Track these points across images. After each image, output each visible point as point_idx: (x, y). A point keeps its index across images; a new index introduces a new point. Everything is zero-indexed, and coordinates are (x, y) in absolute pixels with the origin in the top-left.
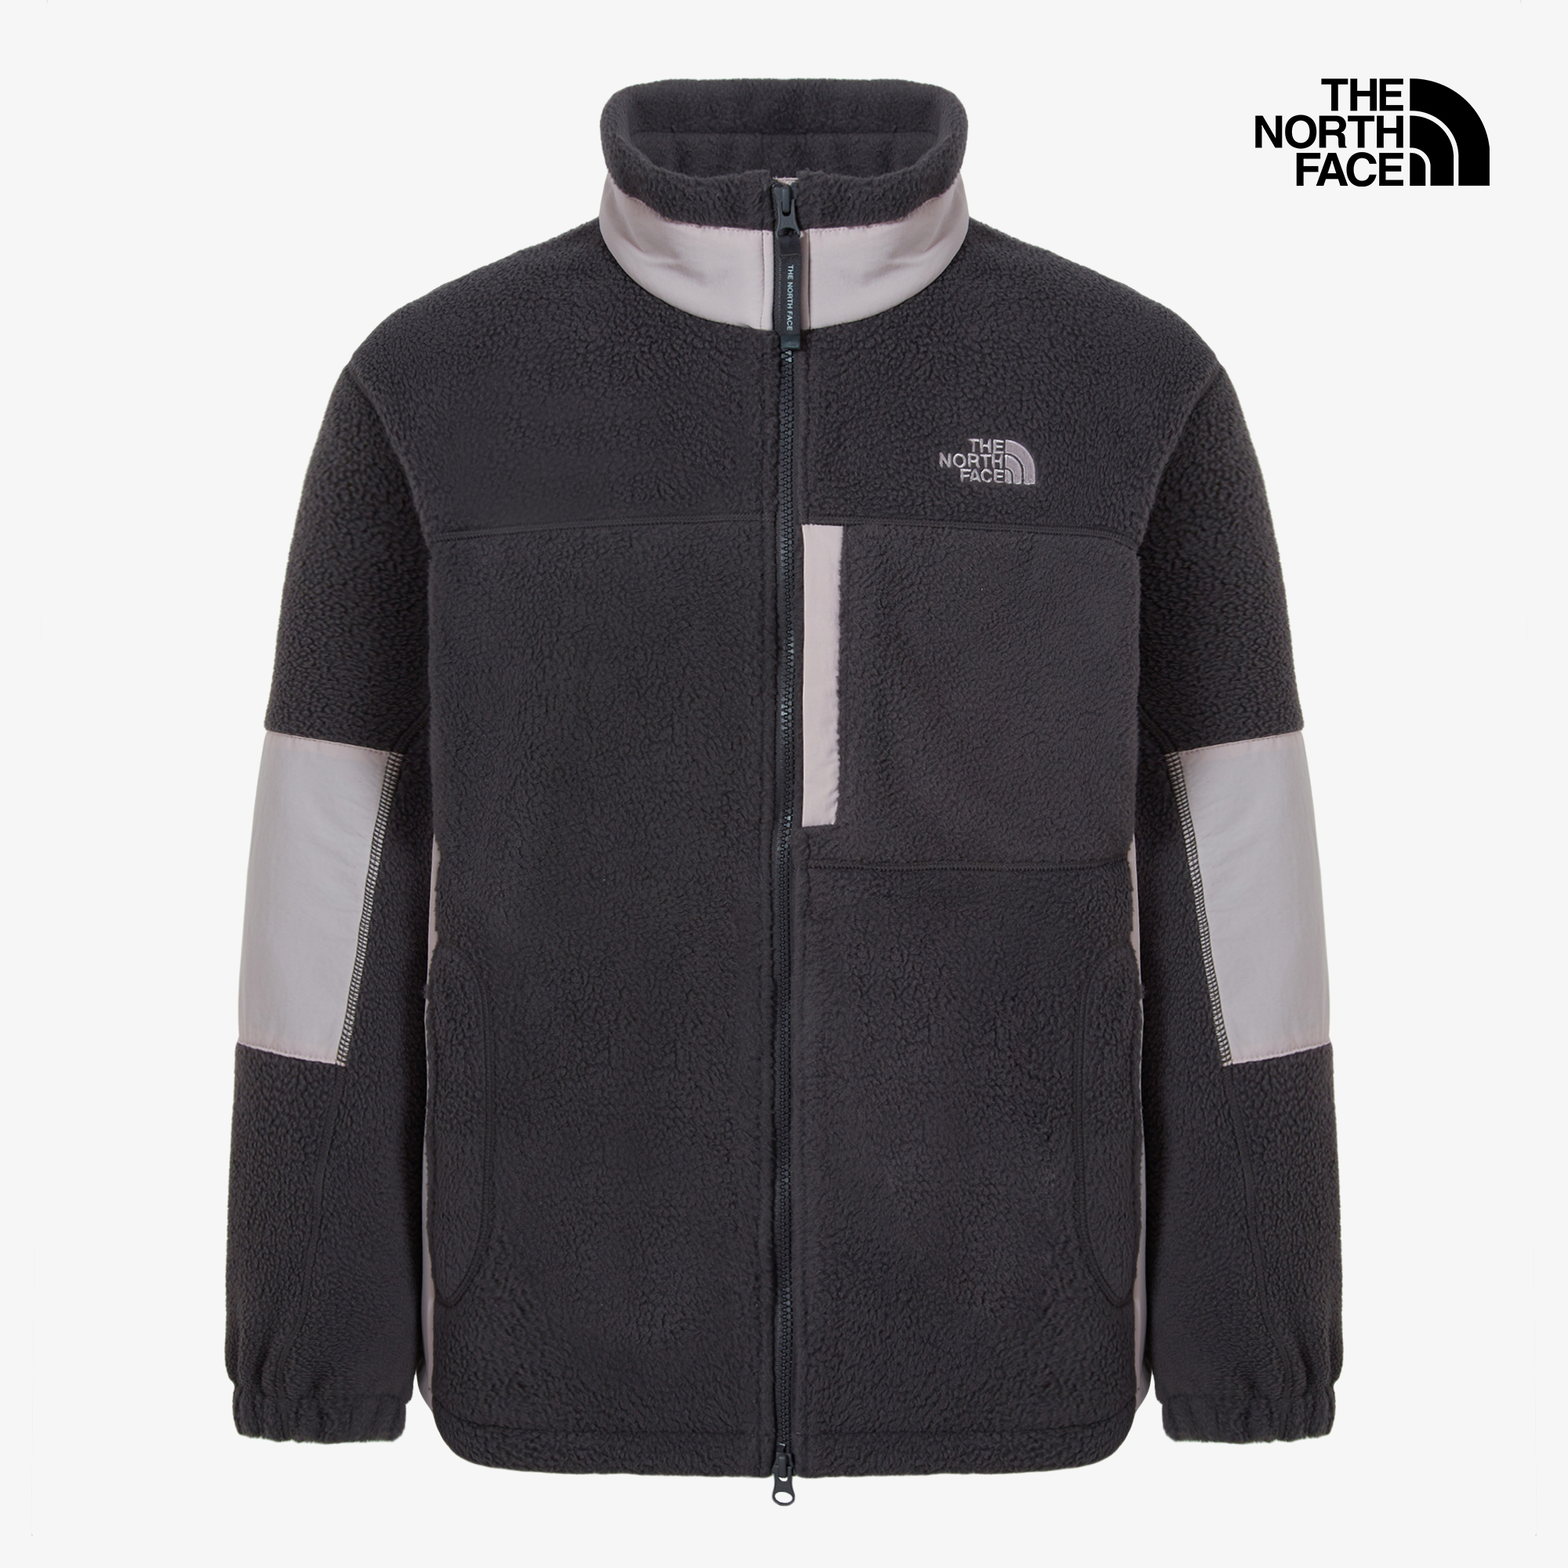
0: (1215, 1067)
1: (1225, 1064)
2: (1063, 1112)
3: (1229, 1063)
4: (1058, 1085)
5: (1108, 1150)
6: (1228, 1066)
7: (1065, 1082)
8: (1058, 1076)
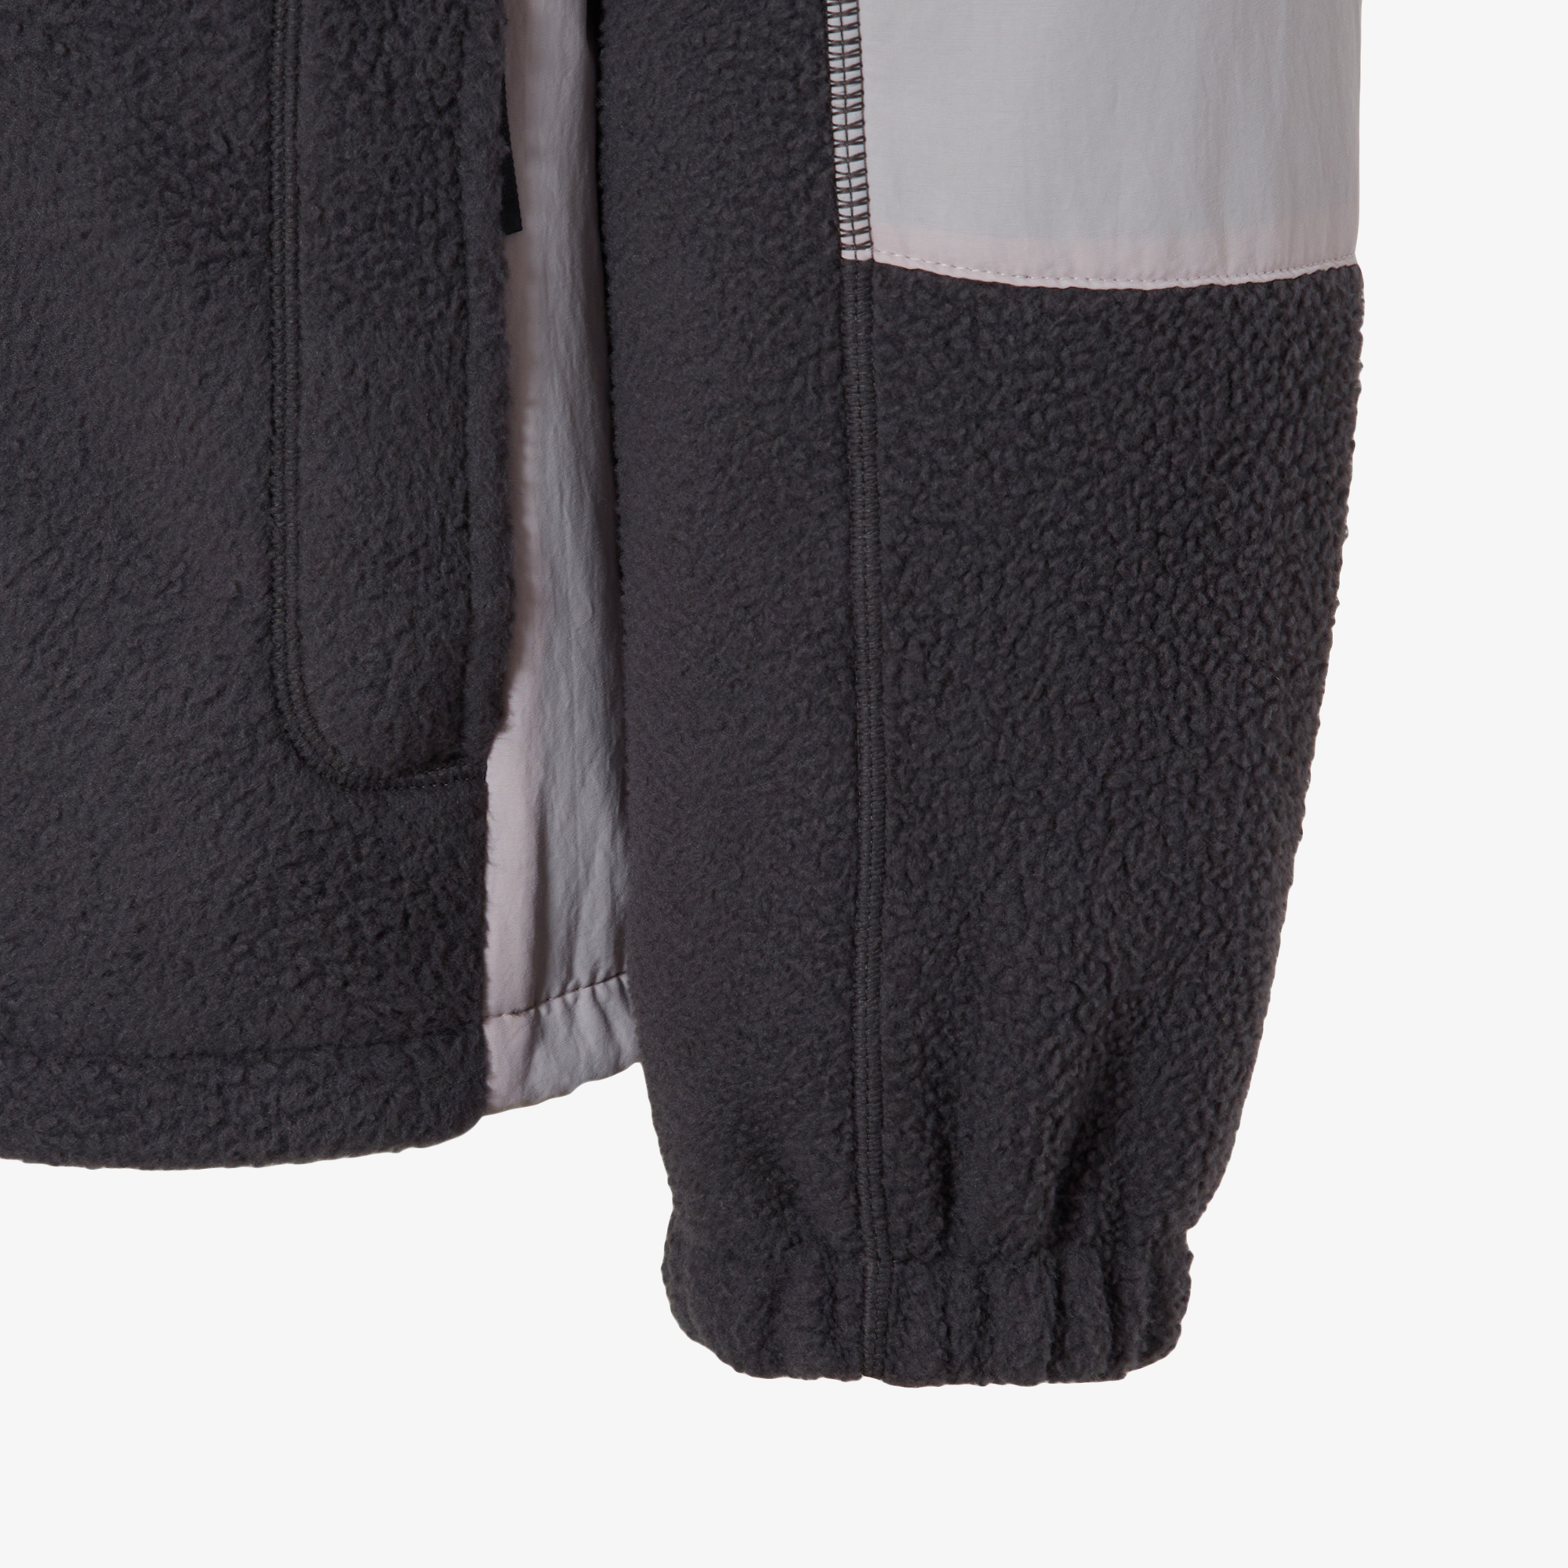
0: (811, 251)
1: (847, 255)
2: (237, 247)
3: (863, 255)
4: (224, 172)
5: (359, 371)
6: (856, 262)
7: (242, 165)
8: (221, 147)
